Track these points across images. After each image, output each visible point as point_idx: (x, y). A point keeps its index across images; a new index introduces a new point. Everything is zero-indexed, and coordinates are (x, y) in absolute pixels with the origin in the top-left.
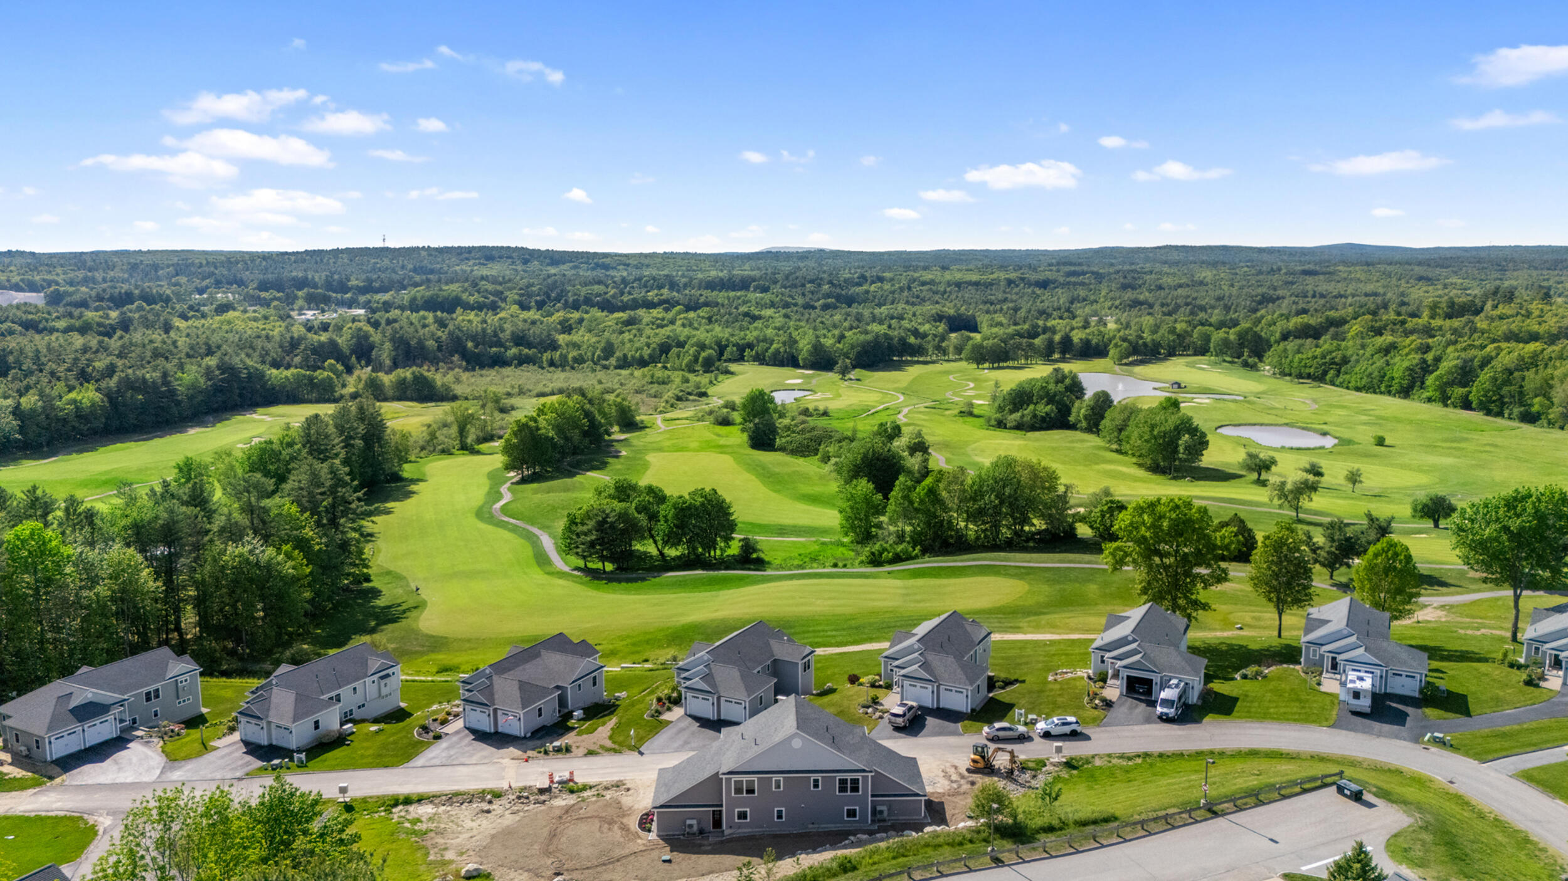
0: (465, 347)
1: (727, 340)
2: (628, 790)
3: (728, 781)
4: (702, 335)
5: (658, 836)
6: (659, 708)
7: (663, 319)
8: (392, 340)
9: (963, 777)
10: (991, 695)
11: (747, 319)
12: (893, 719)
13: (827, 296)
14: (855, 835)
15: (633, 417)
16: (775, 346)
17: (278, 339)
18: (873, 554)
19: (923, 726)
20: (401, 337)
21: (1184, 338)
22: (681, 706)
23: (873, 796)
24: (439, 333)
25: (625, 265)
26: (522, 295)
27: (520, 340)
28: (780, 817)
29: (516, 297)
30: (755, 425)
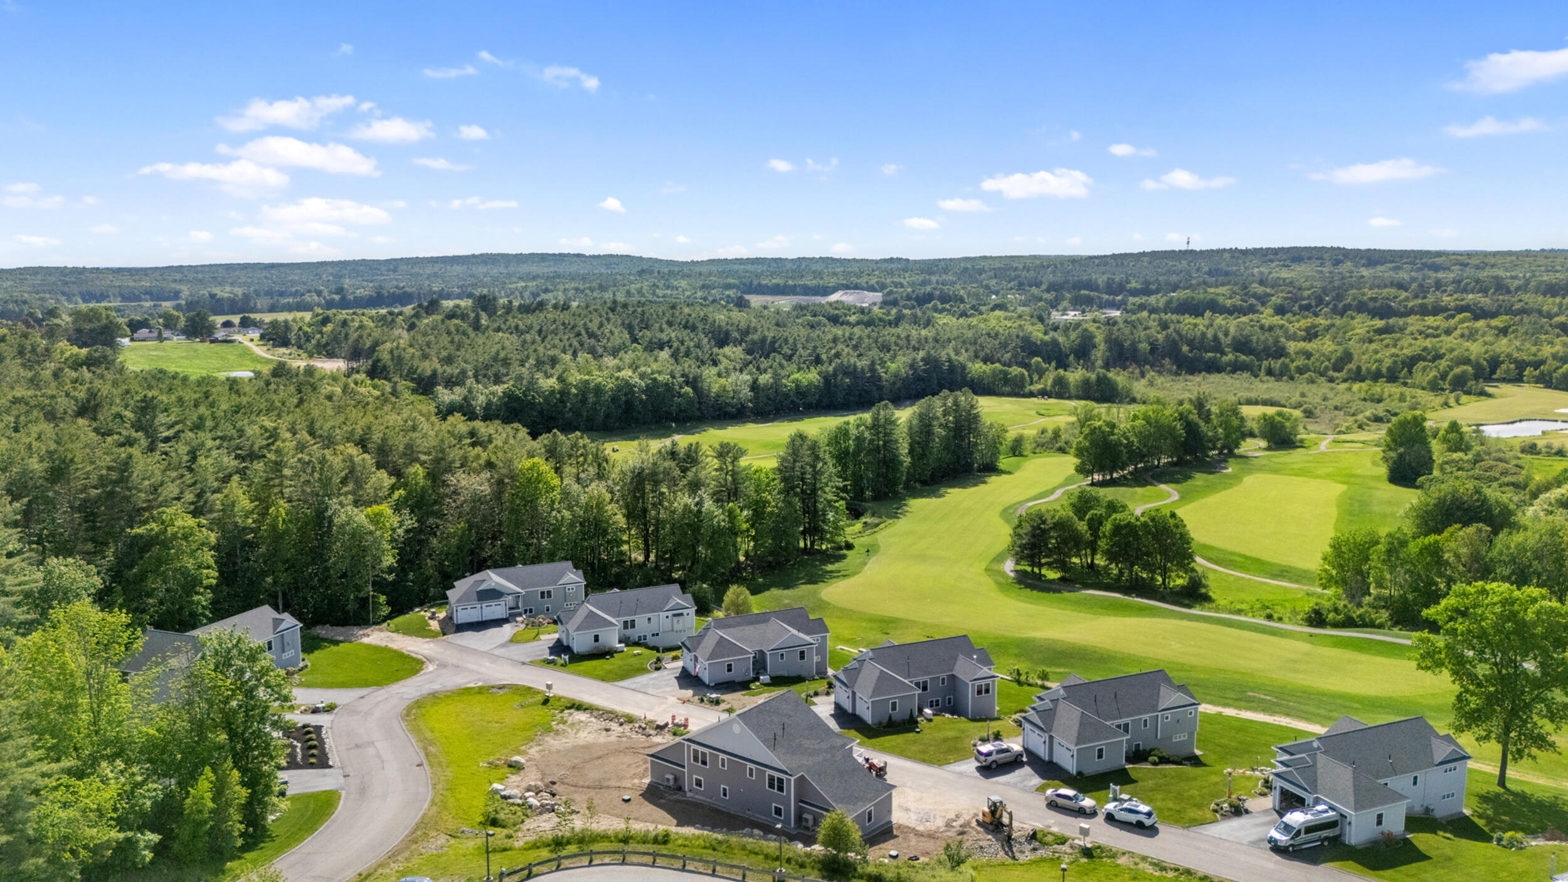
0: (1179, 351)
1: (1508, 355)
4: (1475, 348)
6: (820, 691)
10: (1129, 766)
12: (978, 756)
15: (1292, 434)
19: (1009, 773)
22: (835, 693)
23: (799, 801)
24: (1158, 336)
25: (1461, 265)
26: (1291, 299)
27: (1240, 345)
28: (725, 794)
29: (1282, 301)
30: (1399, 455)
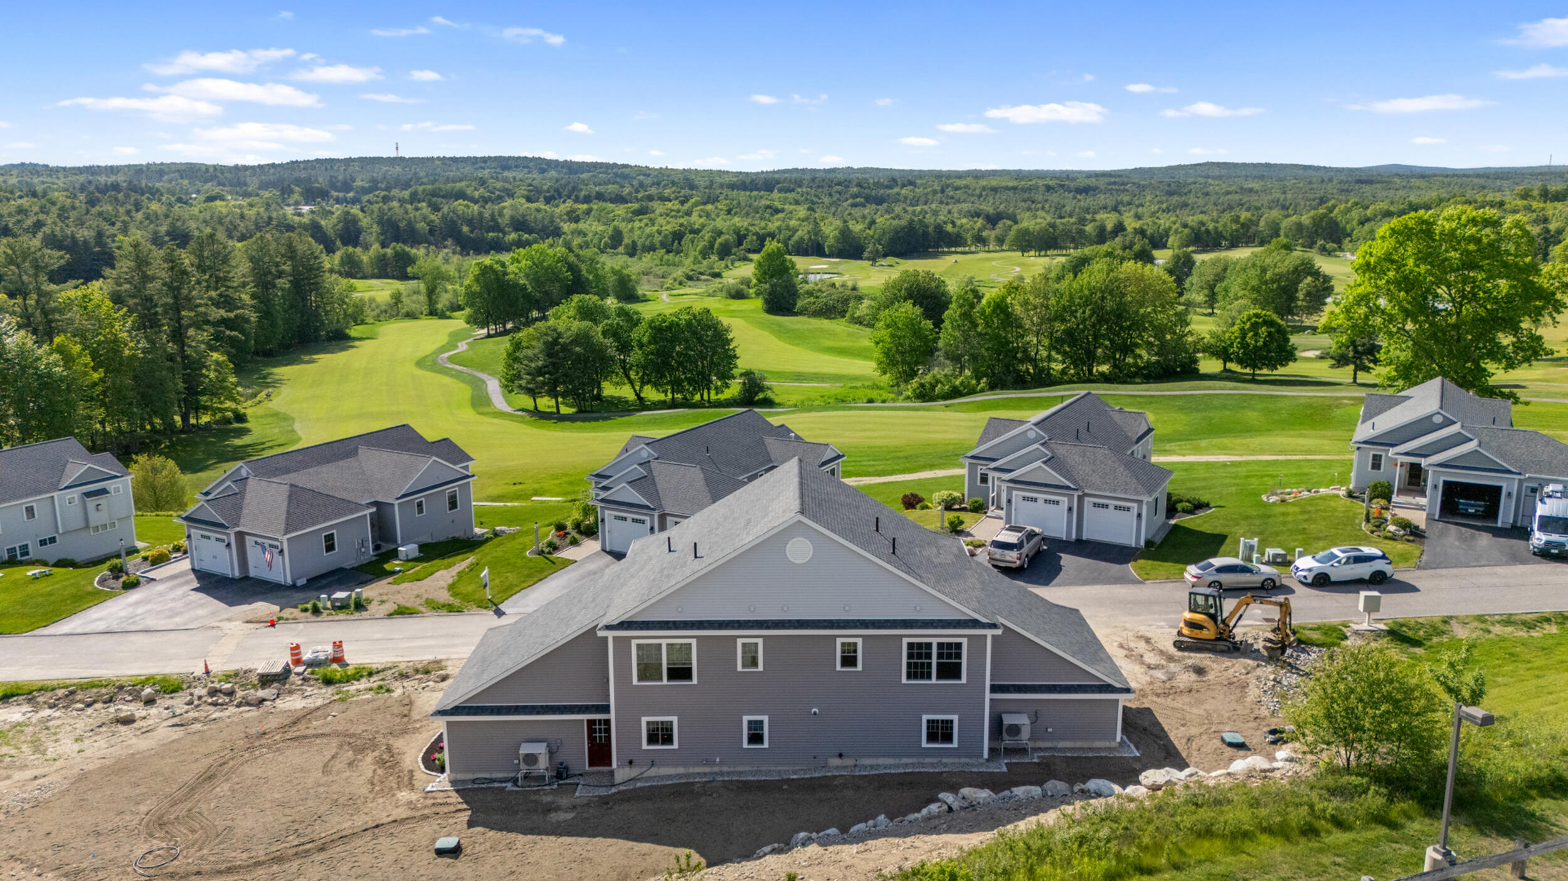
0: (460, 232)
1: (747, 229)
2: (444, 678)
3: (622, 645)
4: (719, 223)
5: (453, 783)
6: (557, 541)
7: (678, 211)
8: (380, 222)
9: (1171, 659)
10: (1173, 522)
11: (769, 211)
12: (998, 553)
13: (855, 196)
14: (954, 788)
15: (634, 288)
16: (799, 233)
17: (253, 218)
18: (922, 385)
19: (1059, 569)
20: (389, 220)
21: (1248, 228)
22: (597, 539)
23: (994, 689)
24: (433, 217)
26: (530, 191)
27: (520, 225)
28: (756, 737)
29: (525, 193)
30: (772, 286)
